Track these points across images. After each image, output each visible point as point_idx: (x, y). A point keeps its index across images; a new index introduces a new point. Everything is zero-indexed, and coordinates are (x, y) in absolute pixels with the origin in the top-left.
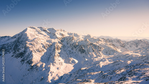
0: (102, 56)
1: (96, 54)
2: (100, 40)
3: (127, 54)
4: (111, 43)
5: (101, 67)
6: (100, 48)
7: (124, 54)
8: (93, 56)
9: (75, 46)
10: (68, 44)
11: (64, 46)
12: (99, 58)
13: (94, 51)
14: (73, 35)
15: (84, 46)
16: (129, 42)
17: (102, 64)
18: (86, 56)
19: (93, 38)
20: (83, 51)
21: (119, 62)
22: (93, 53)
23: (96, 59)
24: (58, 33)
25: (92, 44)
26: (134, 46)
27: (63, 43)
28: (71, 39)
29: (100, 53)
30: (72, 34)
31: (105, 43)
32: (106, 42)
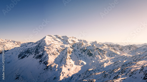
0: (106, 58)
1: (101, 57)
2: (104, 45)
3: (124, 56)
4: (112, 47)
5: (105, 67)
6: (105, 52)
7: (122, 56)
8: (99, 58)
9: (84, 50)
10: (78, 49)
11: (75, 51)
12: (104, 60)
13: (99, 54)
14: (83, 41)
15: (92, 51)
16: (124, 47)
17: (105, 65)
18: (94, 59)
19: (99, 44)
20: (91, 55)
21: (118, 63)
22: (99, 56)
23: (101, 60)
24: (70, 40)
25: (98, 49)
26: (128, 50)
27: (74, 48)
28: (80, 44)
29: (104, 56)
30: (82, 40)
31: (108, 47)
32: (109, 47)
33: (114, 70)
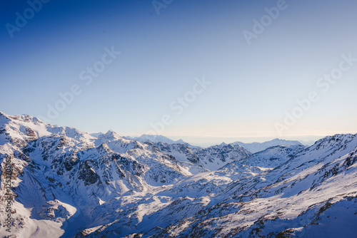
0: (145, 189)
1: (128, 185)
2: (138, 146)
3: (203, 180)
4: (166, 152)
5: (140, 219)
6: (140, 167)
7: (196, 180)
8: (120, 190)
9: (66, 164)
10: (45, 158)
11: (32, 166)
12: (137, 194)
13: (122, 176)
14: (64, 132)
15: (96, 164)
16: (206, 150)
17: (142, 212)
18: (101, 193)
19: (120, 141)
20: (91, 178)
21: (184, 203)
22: (121, 182)
23: (129, 197)
24: (14, 126)
25: (117, 157)
26: (217, 160)
27: (31, 156)
28: (56, 143)
29: (138, 181)
30: (60, 129)
31: (150, 152)
32: (154, 150)
33: (168, 227)
